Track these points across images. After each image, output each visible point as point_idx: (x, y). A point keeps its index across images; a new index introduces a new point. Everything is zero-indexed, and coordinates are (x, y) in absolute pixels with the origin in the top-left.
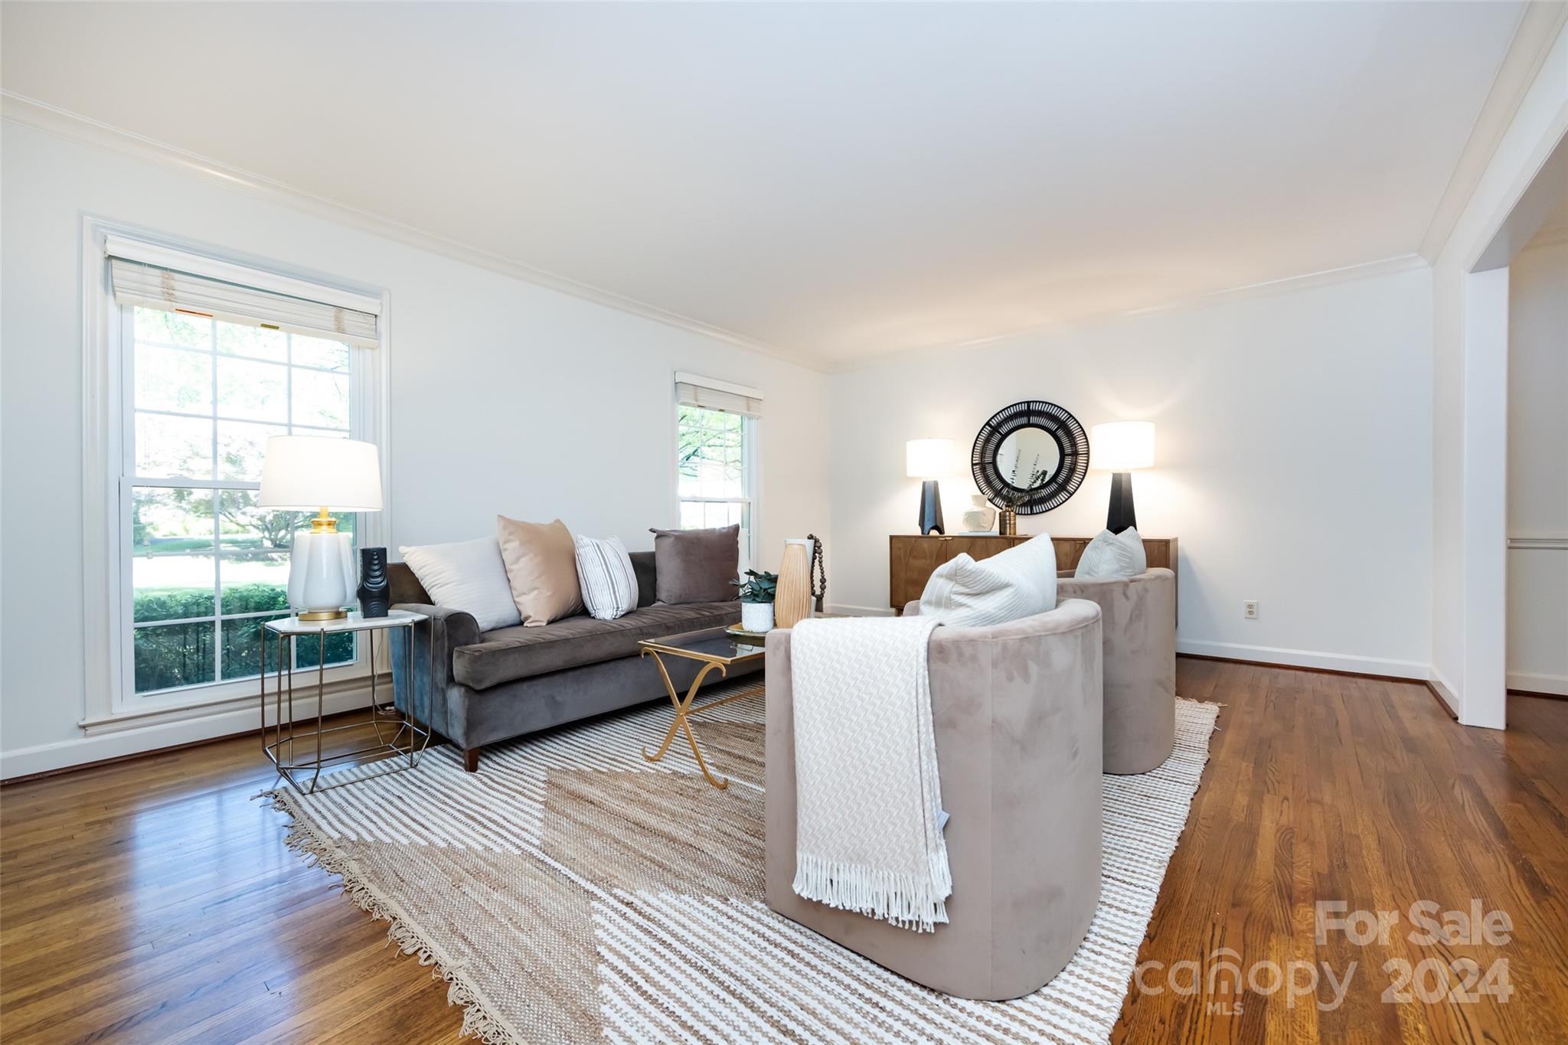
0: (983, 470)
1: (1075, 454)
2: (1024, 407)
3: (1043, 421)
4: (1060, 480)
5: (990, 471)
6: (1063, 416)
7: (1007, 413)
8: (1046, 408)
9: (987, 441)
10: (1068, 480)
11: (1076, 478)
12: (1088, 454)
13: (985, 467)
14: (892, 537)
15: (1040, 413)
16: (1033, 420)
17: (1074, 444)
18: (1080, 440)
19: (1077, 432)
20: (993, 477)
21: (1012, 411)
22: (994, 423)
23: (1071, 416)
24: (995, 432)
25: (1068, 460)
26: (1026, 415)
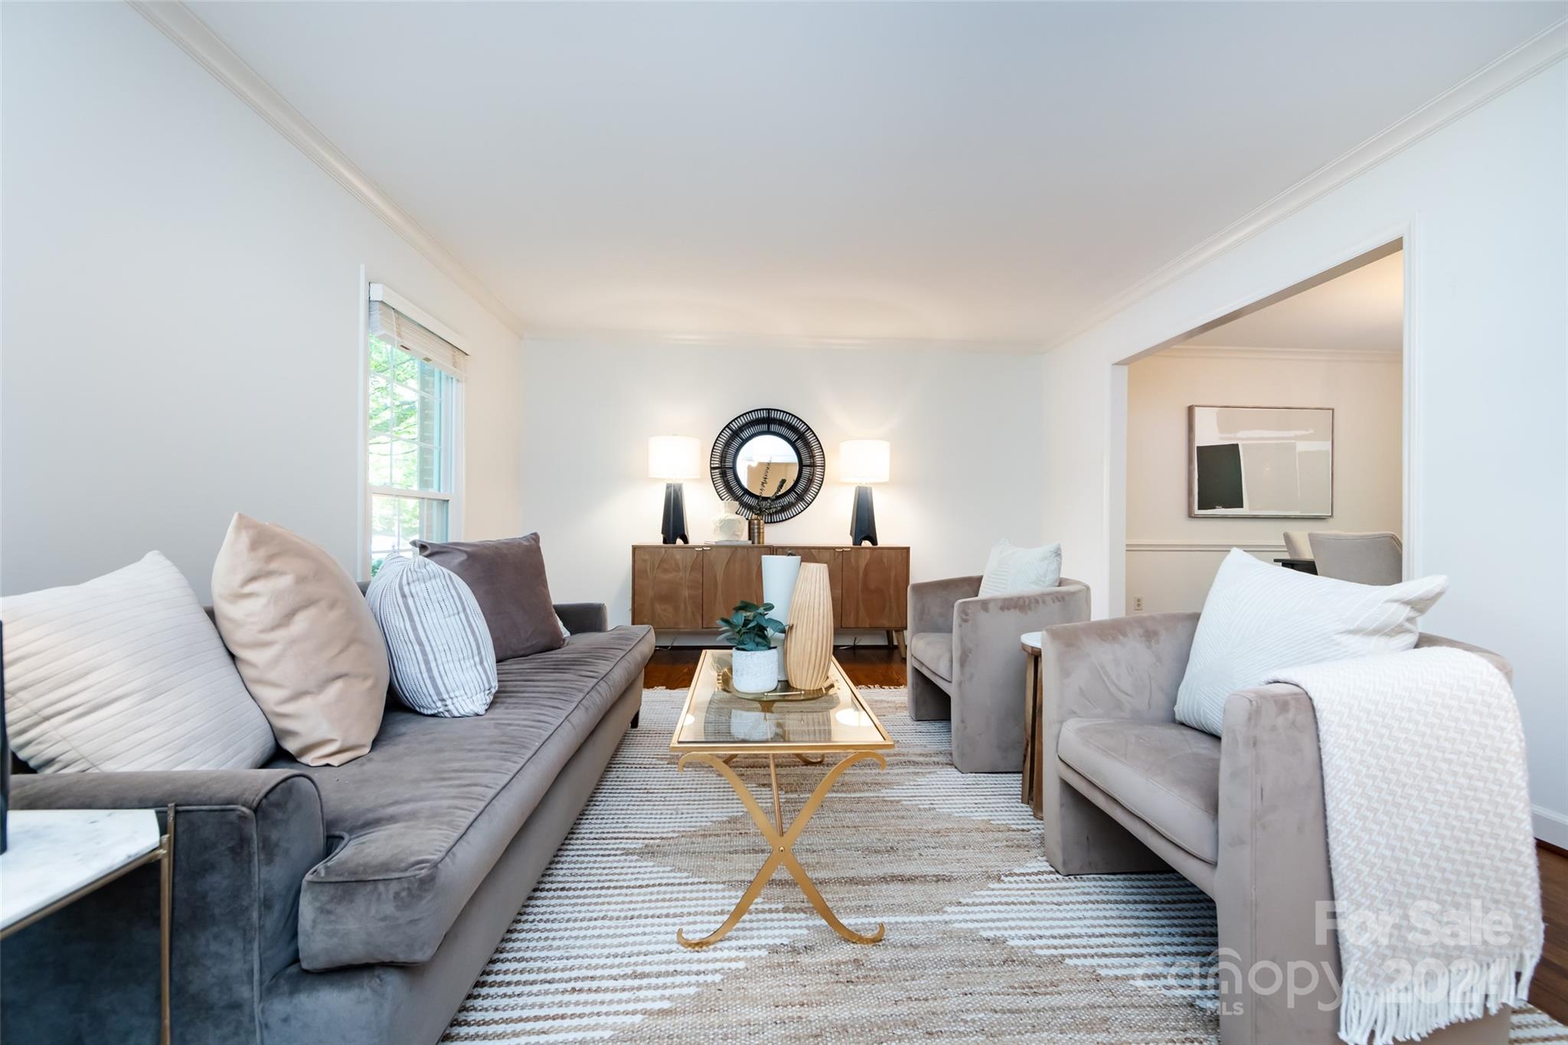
0: (723, 475)
1: (813, 465)
2: (764, 414)
3: (784, 430)
4: (798, 490)
5: (730, 476)
6: (803, 428)
7: (748, 418)
8: (787, 418)
9: (728, 444)
10: (806, 490)
11: (814, 489)
12: (824, 466)
13: (724, 473)
14: (635, 548)
15: (781, 423)
16: (773, 428)
17: (812, 457)
18: (817, 452)
19: (814, 444)
20: (733, 483)
21: (754, 416)
22: (735, 426)
23: (809, 428)
24: (736, 435)
25: (806, 471)
26: (767, 422)
